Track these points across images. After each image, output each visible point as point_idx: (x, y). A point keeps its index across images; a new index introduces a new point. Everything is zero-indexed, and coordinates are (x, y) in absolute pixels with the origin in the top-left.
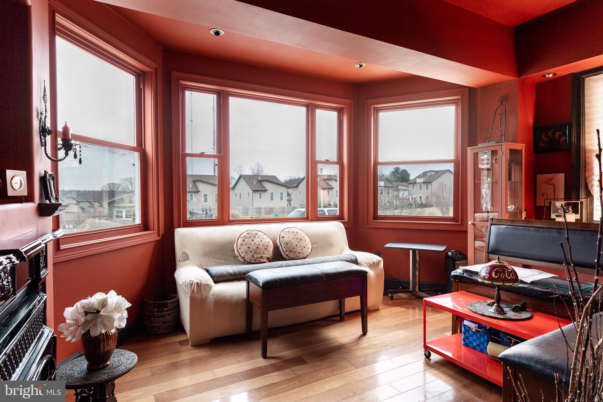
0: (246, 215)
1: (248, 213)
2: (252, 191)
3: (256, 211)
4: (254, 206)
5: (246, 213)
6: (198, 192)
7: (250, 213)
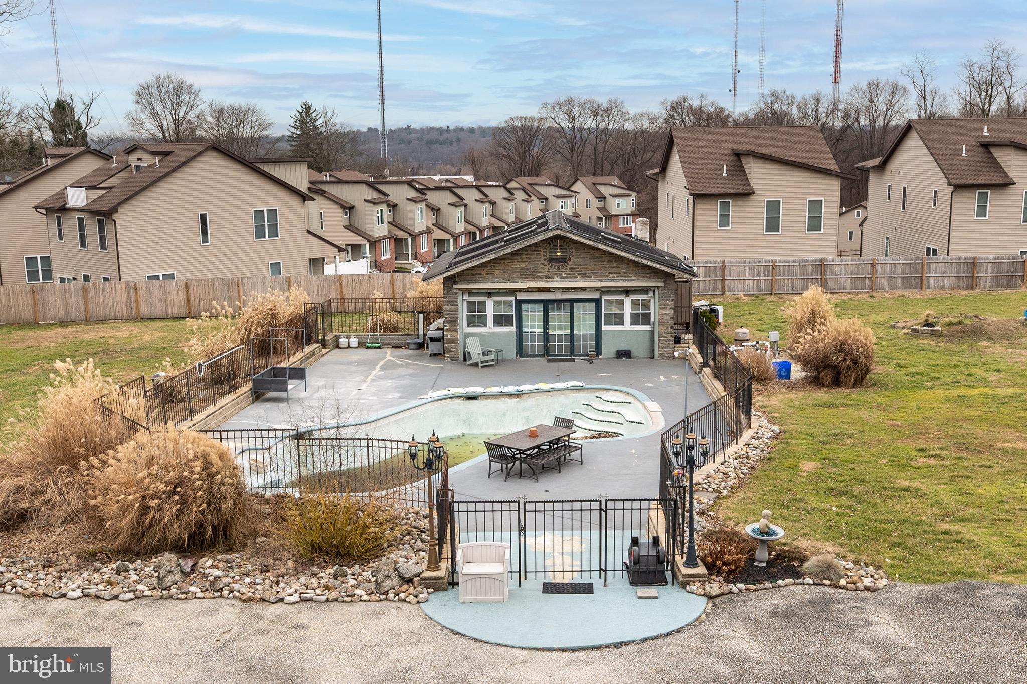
0: (916, 288)
1: (925, 281)
2: (951, 189)
3: (958, 272)
4: (954, 253)
5: (918, 280)
6: (747, 194)
7: (932, 280)
